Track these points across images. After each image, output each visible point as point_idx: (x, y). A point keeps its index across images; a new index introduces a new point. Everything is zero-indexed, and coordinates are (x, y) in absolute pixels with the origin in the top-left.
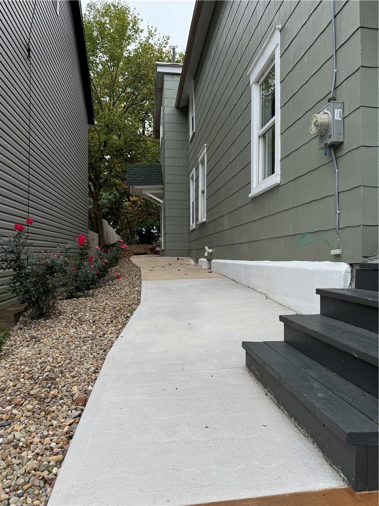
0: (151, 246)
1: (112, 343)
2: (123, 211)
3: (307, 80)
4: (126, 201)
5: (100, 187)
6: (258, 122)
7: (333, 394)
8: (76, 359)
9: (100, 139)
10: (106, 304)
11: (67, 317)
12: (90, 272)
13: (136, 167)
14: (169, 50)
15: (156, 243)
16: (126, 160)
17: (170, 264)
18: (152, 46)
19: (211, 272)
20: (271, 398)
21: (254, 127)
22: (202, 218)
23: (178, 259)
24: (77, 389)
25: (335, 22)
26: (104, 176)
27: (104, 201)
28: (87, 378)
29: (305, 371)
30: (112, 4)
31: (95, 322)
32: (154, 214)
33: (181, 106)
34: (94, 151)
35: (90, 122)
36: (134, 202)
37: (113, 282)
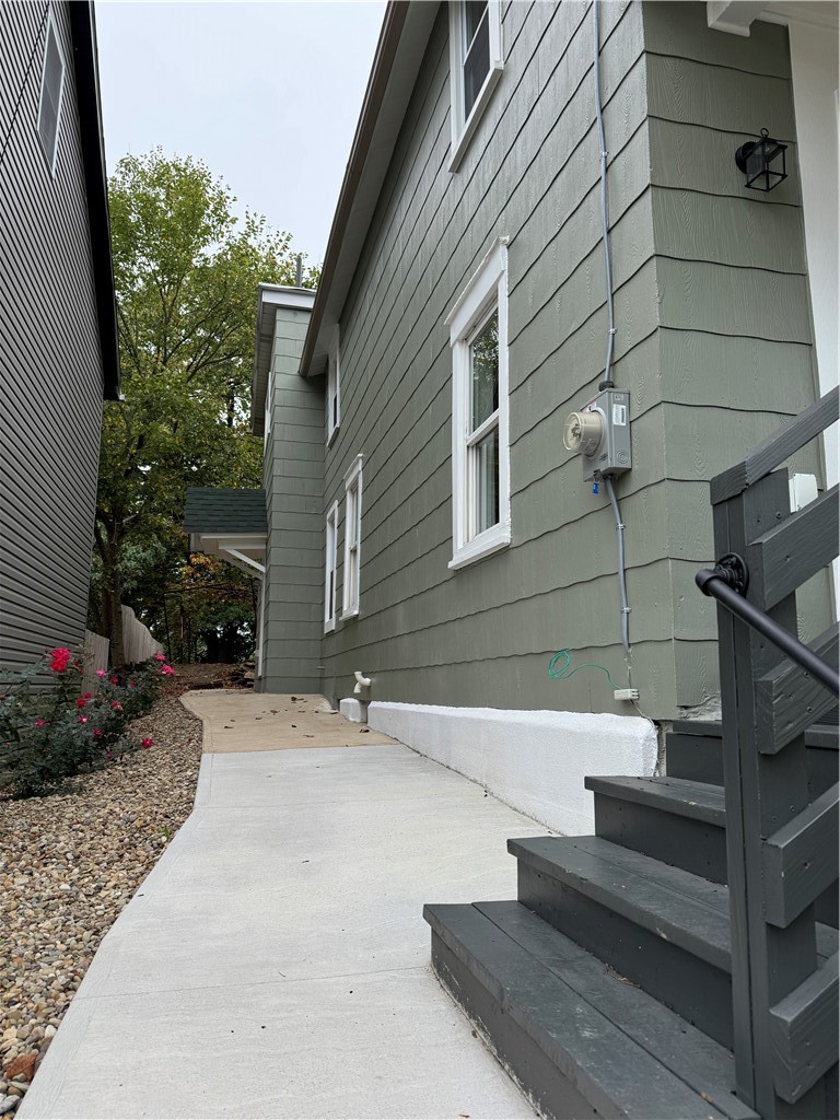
0: (233, 669)
1: (116, 912)
2: (173, 586)
3: (559, 344)
4: (182, 565)
5: (123, 533)
6: (467, 418)
7: (615, 1030)
8: (22, 956)
9: (129, 431)
10: (111, 812)
11: (12, 846)
12: (79, 735)
13: (207, 494)
14: (290, 261)
15: (247, 658)
16: (186, 478)
17: (274, 712)
18: (254, 250)
19: (367, 731)
20: (484, 1043)
21: (459, 427)
22: (351, 607)
23: (294, 699)
24: (15, 1035)
25: (609, 241)
26: (134, 508)
27: (129, 564)
28: (45, 1004)
29: (557, 972)
30: (173, 165)
31: (79, 857)
32: (245, 594)
33: (312, 372)
34: (115, 457)
35: (110, 393)
36: (201, 568)
37: (132, 756)
